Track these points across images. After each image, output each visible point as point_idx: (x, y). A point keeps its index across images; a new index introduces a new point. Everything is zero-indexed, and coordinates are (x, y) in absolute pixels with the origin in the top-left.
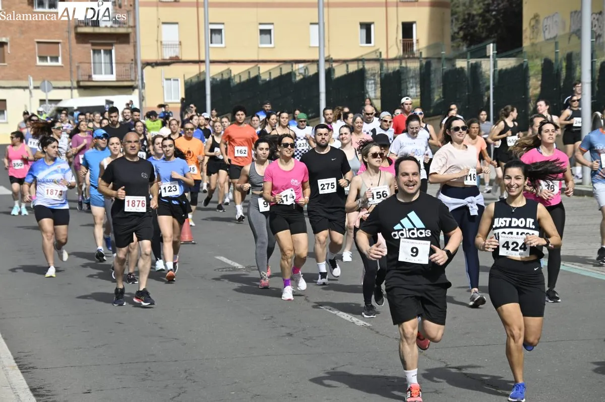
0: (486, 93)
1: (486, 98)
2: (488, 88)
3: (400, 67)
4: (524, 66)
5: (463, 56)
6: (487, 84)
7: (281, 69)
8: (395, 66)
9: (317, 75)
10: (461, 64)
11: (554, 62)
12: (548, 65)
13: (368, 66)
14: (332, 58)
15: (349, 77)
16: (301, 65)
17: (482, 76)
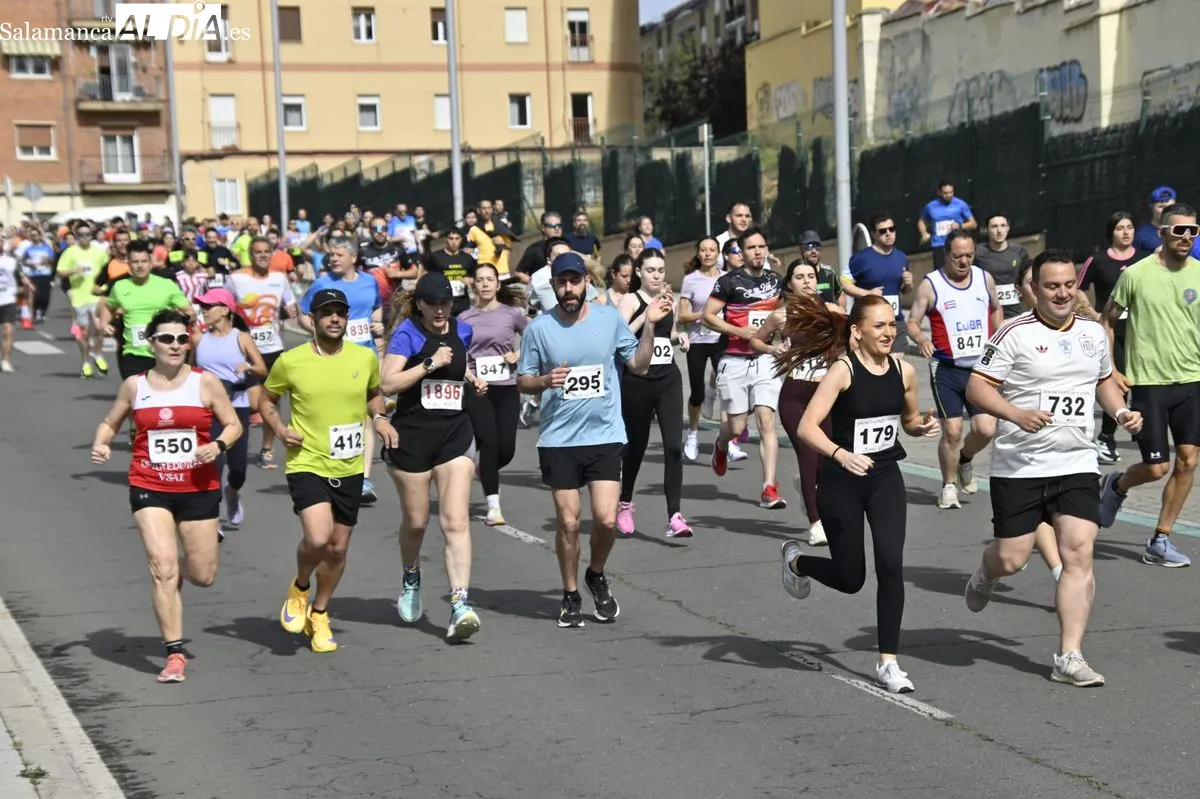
0: (700, 198)
1: (699, 207)
2: (702, 191)
3: (574, 160)
4: (754, 157)
5: (663, 143)
6: (700, 185)
7: (393, 163)
8: (566, 158)
9: (449, 173)
10: (660, 154)
11: (795, 151)
12: (787, 157)
13: (524, 158)
14: (470, 148)
15: (496, 175)
16: (423, 158)
17: (693, 172)
